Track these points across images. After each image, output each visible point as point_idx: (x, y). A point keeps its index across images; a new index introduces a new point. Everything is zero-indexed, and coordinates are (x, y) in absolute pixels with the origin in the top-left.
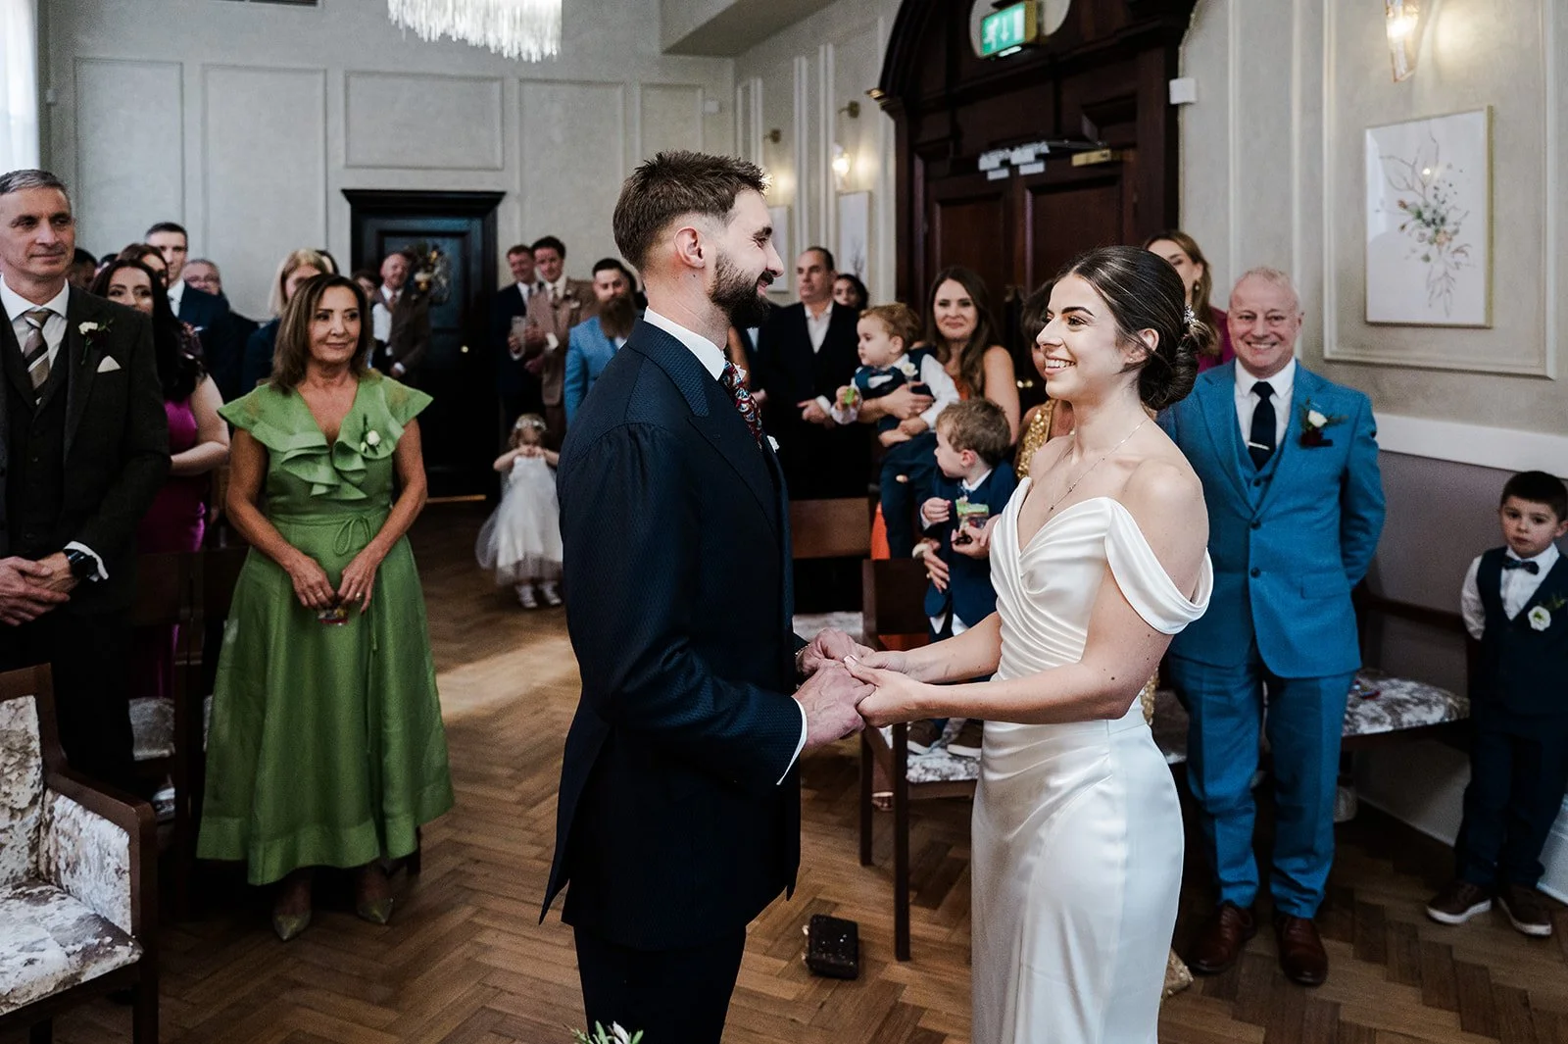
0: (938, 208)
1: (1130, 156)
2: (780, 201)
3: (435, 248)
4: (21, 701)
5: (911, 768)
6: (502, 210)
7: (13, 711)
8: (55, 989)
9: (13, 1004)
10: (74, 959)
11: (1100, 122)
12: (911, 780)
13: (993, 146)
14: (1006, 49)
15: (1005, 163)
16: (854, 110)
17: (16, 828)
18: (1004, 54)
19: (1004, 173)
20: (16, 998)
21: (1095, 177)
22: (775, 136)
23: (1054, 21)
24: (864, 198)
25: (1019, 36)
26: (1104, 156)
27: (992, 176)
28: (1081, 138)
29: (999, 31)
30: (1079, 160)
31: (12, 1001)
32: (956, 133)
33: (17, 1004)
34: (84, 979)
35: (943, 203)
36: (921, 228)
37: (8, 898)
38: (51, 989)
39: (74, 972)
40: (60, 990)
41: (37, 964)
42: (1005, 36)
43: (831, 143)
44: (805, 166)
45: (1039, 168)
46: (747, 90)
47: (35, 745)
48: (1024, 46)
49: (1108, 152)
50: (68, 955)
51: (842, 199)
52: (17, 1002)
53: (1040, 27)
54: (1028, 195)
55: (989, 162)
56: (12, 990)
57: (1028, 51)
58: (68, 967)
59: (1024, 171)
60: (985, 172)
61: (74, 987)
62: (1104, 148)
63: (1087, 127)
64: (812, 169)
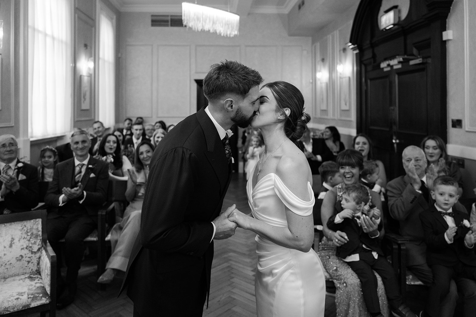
0: (369, 81)
1: (429, 61)
4: (37, 220)
7: (35, 222)
8: (22, 308)
9: (9, 311)
10: (30, 300)
11: (419, 49)
13: (386, 59)
14: (388, 26)
15: (389, 65)
16: (344, 50)
17: (33, 257)
18: (387, 28)
19: (389, 69)
20: (10, 309)
21: (421, 68)
22: (323, 60)
23: (404, 15)
24: (347, 79)
25: (392, 21)
26: (420, 61)
27: (385, 70)
28: (413, 55)
29: (386, 20)
30: (412, 63)
31: (9, 310)
32: (374, 56)
33: (10, 311)
34: (31, 307)
35: (371, 80)
36: (364, 88)
37: (26, 278)
38: (21, 308)
39: (28, 304)
40: (23, 309)
41: (19, 300)
42: (388, 22)
43: (338, 61)
45: (400, 66)
46: (315, 46)
47: (40, 233)
48: (394, 25)
49: (421, 59)
50: (28, 298)
51: (341, 80)
52: (10, 310)
53: (399, 18)
54: (397, 76)
55: (383, 65)
56: (9, 307)
57: (396, 26)
58: (27, 302)
59: (395, 67)
60: (383, 68)
61: (28, 309)
62: (420, 58)
63: (415, 51)
64: (332, 70)
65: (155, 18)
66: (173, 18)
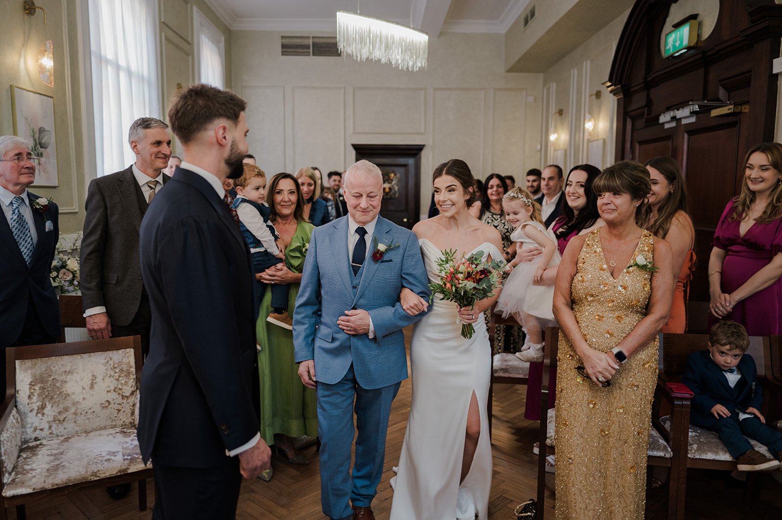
0: (637, 146)
1: (746, 109)
2: (561, 147)
3: (393, 172)
4: (128, 350)
5: (548, 438)
6: (424, 154)
8: (116, 473)
9: (98, 476)
10: (127, 462)
11: (730, 89)
12: (548, 444)
13: (669, 109)
14: (678, 52)
15: (674, 118)
16: (598, 95)
18: (677, 54)
19: (673, 124)
20: (100, 474)
21: (730, 122)
22: (560, 112)
23: (707, 30)
24: (601, 142)
25: (685, 43)
26: (729, 109)
27: (667, 126)
28: (718, 100)
29: (675, 41)
30: (715, 113)
31: (98, 475)
32: (649, 103)
33: (100, 477)
34: (129, 471)
35: (641, 143)
38: (115, 473)
39: (125, 467)
40: (119, 474)
41: (111, 461)
42: (677, 44)
43: (587, 114)
44: (573, 127)
45: (693, 120)
46: (549, 89)
48: (689, 48)
49: (732, 107)
50: (124, 460)
51: (590, 143)
52: (100, 475)
53: (699, 36)
54: (686, 136)
55: (663, 118)
56: (98, 471)
57: (692, 51)
58: (123, 465)
59: (684, 122)
60: (663, 124)
61: (125, 474)
62: (730, 104)
63: (722, 93)
64: (576, 129)
65: (286, 41)
66: (317, 40)
